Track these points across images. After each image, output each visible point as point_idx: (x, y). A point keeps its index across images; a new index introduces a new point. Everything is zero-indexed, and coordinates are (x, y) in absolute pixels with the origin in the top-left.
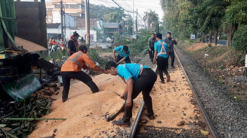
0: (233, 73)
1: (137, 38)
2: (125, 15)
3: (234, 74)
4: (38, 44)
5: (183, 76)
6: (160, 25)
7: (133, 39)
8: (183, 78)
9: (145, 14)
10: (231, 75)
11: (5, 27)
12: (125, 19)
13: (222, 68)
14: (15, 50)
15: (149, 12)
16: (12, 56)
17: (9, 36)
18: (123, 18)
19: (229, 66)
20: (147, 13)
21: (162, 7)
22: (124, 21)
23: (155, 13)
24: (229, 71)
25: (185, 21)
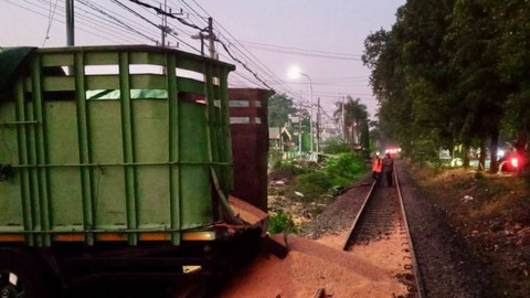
0: (517, 240)
1: (319, 161)
2: (293, 111)
3: (520, 241)
4: (251, 203)
5: (406, 247)
6: (370, 129)
7: (311, 163)
8: (407, 251)
9: (338, 108)
10: (514, 245)
11: (216, 181)
12: (295, 120)
13: (496, 229)
14: (229, 223)
15: (346, 102)
16: (226, 234)
17: (222, 196)
18: (290, 116)
19: (512, 224)
20: (341, 104)
21: (375, 91)
22: (293, 124)
23: (360, 103)
24: (510, 235)
25: (423, 121)
